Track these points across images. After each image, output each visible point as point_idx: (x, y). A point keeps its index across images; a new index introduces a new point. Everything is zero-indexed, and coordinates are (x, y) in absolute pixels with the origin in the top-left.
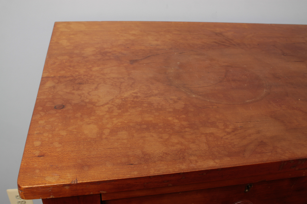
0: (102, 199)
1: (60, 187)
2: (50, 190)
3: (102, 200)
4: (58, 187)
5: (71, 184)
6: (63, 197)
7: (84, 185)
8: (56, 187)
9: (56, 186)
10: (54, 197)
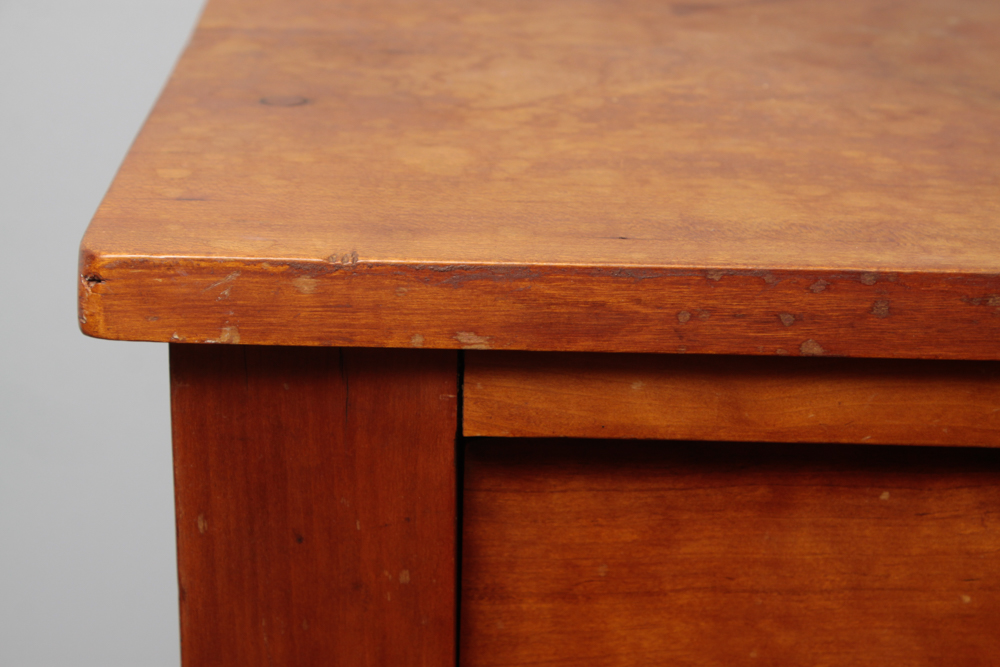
0: (465, 425)
1: (273, 275)
2: (225, 287)
3: (466, 433)
4: (264, 273)
5: (328, 265)
6: (280, 343)
7: (387, 282)
8: (255, 273)
9: (257, 267)
10: (237, 340)
